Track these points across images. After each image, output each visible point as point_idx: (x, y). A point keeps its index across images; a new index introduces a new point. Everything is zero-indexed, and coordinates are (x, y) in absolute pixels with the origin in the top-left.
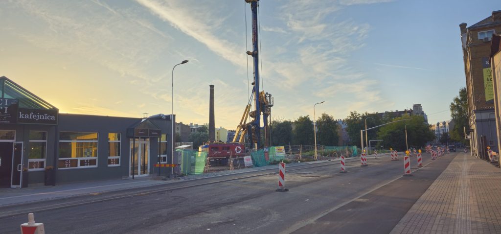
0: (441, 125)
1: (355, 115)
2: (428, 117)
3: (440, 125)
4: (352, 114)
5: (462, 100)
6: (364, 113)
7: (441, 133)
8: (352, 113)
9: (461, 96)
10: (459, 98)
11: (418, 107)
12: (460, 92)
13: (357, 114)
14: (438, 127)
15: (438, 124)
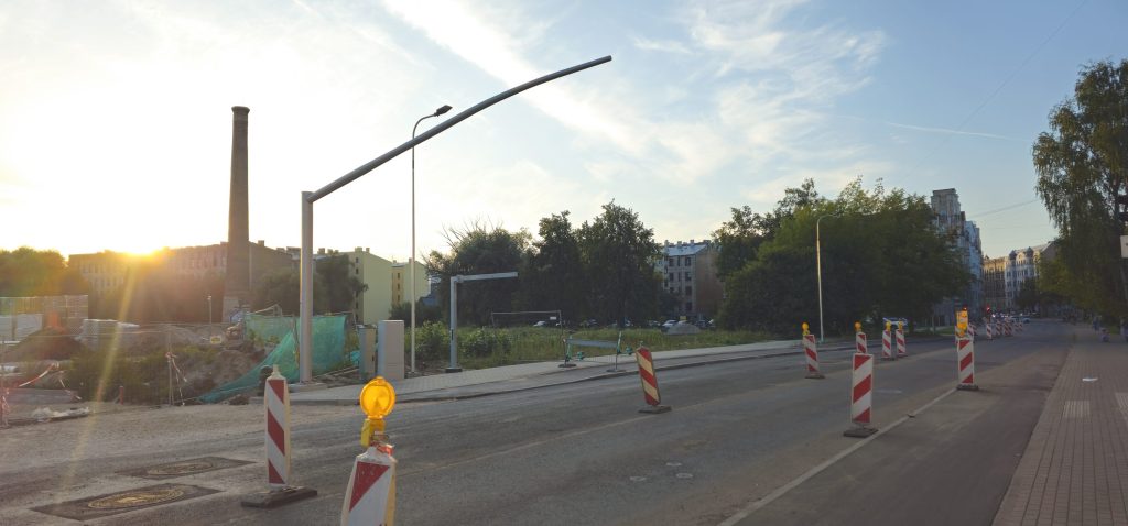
0: (1021, 258)
1: (745, 219)
2: (981, 232)
3: (1018, 259)
4: (738, 216)
5: (1086, 118)
6: (771, 212)
7: (1020, 279)
8: (734, 210)
9: (1082, 99)
10: (1077, 110)
11: (946, 197)
12: (1079, 88)
13: (752, 216)
14: (1014, 265)
15: (1013, 256)
